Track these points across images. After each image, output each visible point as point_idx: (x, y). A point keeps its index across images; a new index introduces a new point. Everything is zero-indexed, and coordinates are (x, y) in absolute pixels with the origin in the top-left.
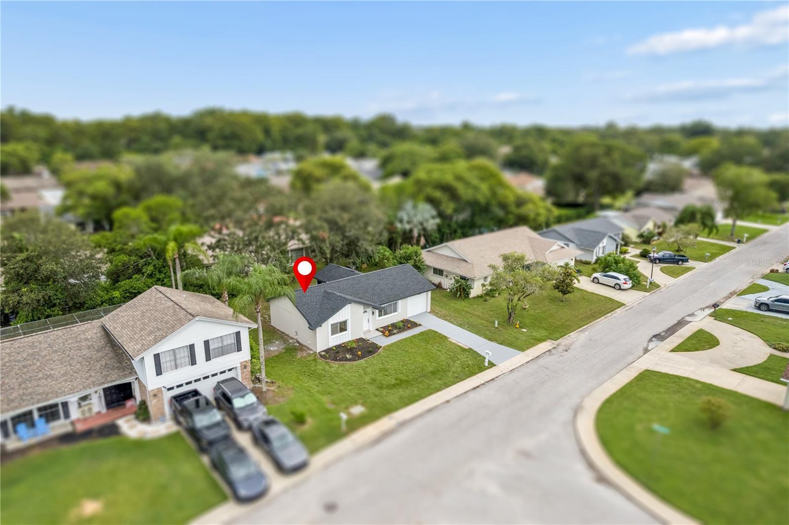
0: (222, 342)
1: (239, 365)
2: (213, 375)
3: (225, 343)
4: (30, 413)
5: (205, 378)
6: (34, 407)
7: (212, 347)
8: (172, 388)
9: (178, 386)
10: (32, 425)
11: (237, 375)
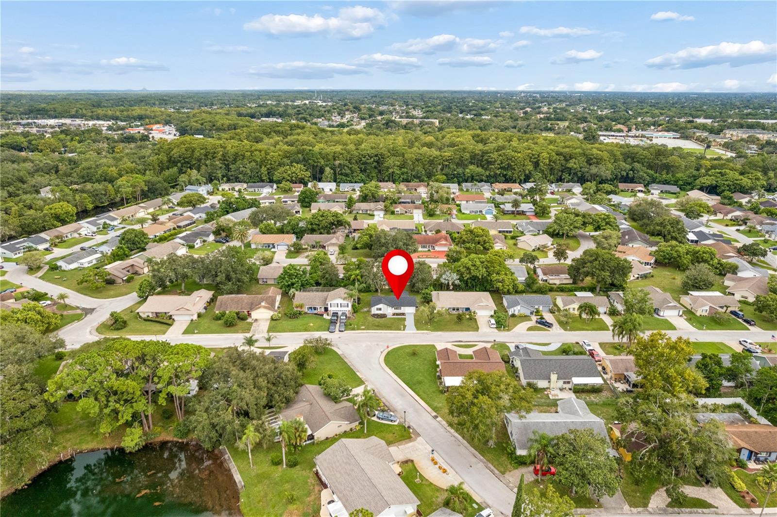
0: (344, 304)
1: (347, 311)
5: (341, 311)
6: (313, 306)
7: (342, 305)
8: (333, 311)
9: (337, 311)
10: (312, 310)
11: (347, 313)
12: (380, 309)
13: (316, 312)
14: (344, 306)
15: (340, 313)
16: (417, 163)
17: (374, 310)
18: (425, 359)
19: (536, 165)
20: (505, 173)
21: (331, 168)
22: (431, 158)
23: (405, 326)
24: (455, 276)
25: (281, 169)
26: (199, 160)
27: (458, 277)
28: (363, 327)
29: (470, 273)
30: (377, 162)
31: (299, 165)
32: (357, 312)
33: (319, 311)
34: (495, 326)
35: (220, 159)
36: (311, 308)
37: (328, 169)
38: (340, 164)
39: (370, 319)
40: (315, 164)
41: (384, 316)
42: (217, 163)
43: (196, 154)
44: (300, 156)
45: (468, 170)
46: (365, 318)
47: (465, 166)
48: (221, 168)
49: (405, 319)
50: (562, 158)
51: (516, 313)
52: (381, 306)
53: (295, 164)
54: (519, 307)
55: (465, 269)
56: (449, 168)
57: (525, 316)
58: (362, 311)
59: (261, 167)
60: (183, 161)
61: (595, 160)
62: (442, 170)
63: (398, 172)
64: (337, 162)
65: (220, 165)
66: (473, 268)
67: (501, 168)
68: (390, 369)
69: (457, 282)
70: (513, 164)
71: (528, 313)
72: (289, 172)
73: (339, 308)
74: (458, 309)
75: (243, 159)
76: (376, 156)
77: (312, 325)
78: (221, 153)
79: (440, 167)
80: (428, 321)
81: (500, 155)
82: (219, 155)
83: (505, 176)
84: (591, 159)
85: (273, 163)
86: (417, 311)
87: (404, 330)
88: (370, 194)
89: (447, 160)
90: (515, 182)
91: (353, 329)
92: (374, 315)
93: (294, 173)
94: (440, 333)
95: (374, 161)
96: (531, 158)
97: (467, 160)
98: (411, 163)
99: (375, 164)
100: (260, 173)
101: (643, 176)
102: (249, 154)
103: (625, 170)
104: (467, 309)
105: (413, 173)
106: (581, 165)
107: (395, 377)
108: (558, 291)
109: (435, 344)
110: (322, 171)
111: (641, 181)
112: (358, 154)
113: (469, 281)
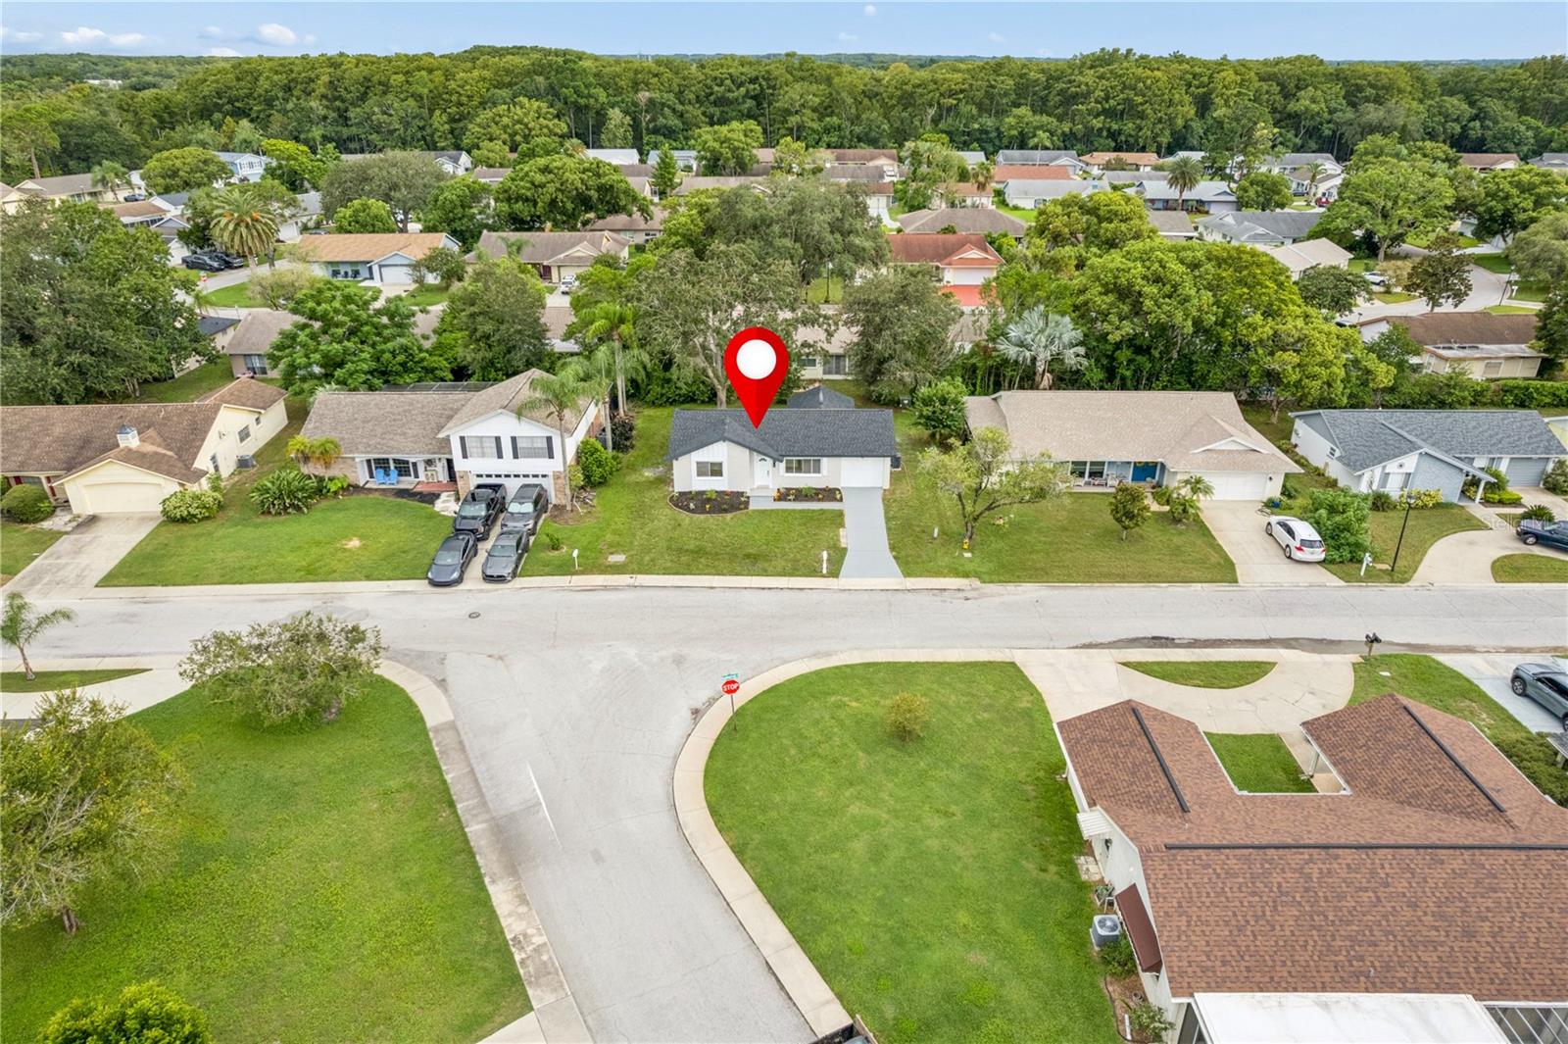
0: (532, 443)
1: (551, 474)
2: (524, 476)
3: (535, 445)
4: (386, 461)
5: (516, 476)
6: (391, 456)
7: (520, 444)
8: (481, 476)
9: (497, 476)
10: (387, 474)
11: (549, 485)
12: (716, 470)
13: (407, 482)
14: (533, 453)
15: (512, 486)
16: (866, 101)
17: (686, 475)
18: (979, 775)
19: (1204, 105)
20: (1115, 127)
21: (626, 113)
22: (909, 88)
23: (838, 555)
24: (1068, 330)
25: (485, 115)
26: (269, 102)
27: (1078, 334)
28: (619, 558)
29: (1137, 310)
30: (757, 98)
31: (536, 104)
32: (603, 482)
33: (422, 480)
34: (1319, 554)
35: (324, 96)
36: (382, 464)
37: (615, 115)
38: (651, 101)
39: (666, 514)
40: (582, 101)
41: (732, 502)
42: (314, 104)
43: (264, 84)
44: (540, 79)
45: (1011, 120)
46: (640, 512)
47: (1001, 113)
48: (325, 118)
49: (838, 519)
50: (1276, 89)
51: (1393, 490)
52: (717, 452)
53: (524, 100)
54: (1410, 462)
55: (1110, 298)
56: (958, 114)
57: (1438, 506)
58: (633, 478)
59: (431, 112)
60: (228, 107)
61: (1369, 92)
62: (935, 121)
63: (815, 125)
64: (643, 96)
65: (322, 112)
66: (1151, 290)
67: (1105, 112)
68: (739, 851)
69: (1073, 358)
70: (1139, 99)
71: (1446, 486)
72: (505, 120)
73: (507, 464)
74: (1097, 472)
75: (385, 93)
76: (753, 80)
77: (355, 543)
78: (325, 78)
79: (932, 112)
80: (956, 526)
81: (1101, 77)
82: (320, 87)
83: (1113, 135)
84: (1360, 89)
85: (464, 99)
86: (895, 479)
87: (834, 573)
88: (726, 152)
89: (952, 94)
90: (1143, 149)
91: (565, 568)
92: (683, 501)
93: (520, 122)
94: (1029, 591)
95: (747, 95)
96: (1189, 85)
97: (1006, 94)
98: (849, 101)
99: (750, 103)
100: (429, 131)
101: (1514, 132)
102: (400, 78)
103: (1457, 120)
104: (1146, 471)
105: (857, 129)
106: (1333, 104)
107: (772, 932)
108: (1503, 405)
109: (1019, 657)
110: (601, 118)
111: (1511, 146)
112: (702, 77)
113: (1124, 355)
